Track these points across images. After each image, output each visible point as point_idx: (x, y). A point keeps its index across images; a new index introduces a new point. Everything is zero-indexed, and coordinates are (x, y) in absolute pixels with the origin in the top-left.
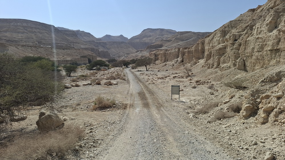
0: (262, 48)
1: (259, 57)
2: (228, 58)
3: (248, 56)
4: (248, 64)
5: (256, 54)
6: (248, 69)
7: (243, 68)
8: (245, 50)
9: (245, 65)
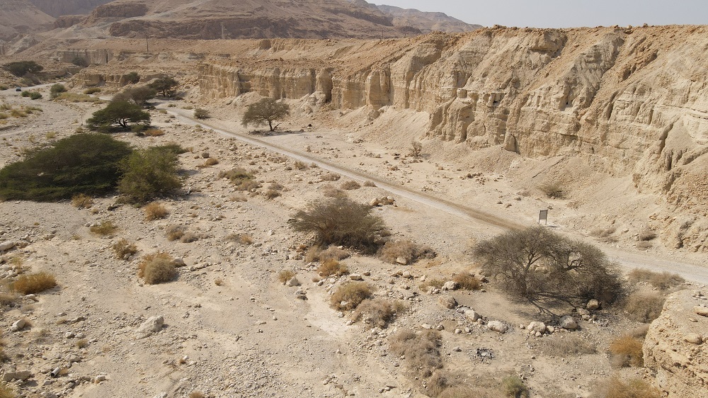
0: (547, 128)
1: (543, 139)
2: (484, 128)
3: (522, 133)
4: (521, 143)
5: (538, 134)
6: (521, 150)
7: (513, 148)
8: (516, 123)
9: (515, 143)
